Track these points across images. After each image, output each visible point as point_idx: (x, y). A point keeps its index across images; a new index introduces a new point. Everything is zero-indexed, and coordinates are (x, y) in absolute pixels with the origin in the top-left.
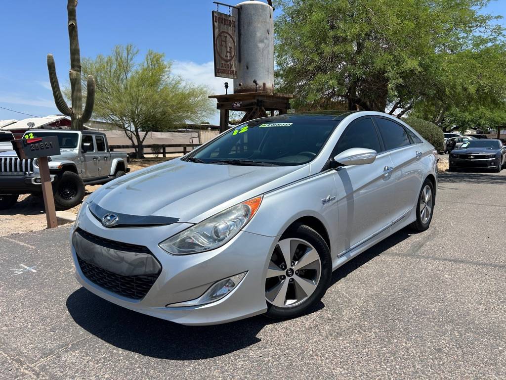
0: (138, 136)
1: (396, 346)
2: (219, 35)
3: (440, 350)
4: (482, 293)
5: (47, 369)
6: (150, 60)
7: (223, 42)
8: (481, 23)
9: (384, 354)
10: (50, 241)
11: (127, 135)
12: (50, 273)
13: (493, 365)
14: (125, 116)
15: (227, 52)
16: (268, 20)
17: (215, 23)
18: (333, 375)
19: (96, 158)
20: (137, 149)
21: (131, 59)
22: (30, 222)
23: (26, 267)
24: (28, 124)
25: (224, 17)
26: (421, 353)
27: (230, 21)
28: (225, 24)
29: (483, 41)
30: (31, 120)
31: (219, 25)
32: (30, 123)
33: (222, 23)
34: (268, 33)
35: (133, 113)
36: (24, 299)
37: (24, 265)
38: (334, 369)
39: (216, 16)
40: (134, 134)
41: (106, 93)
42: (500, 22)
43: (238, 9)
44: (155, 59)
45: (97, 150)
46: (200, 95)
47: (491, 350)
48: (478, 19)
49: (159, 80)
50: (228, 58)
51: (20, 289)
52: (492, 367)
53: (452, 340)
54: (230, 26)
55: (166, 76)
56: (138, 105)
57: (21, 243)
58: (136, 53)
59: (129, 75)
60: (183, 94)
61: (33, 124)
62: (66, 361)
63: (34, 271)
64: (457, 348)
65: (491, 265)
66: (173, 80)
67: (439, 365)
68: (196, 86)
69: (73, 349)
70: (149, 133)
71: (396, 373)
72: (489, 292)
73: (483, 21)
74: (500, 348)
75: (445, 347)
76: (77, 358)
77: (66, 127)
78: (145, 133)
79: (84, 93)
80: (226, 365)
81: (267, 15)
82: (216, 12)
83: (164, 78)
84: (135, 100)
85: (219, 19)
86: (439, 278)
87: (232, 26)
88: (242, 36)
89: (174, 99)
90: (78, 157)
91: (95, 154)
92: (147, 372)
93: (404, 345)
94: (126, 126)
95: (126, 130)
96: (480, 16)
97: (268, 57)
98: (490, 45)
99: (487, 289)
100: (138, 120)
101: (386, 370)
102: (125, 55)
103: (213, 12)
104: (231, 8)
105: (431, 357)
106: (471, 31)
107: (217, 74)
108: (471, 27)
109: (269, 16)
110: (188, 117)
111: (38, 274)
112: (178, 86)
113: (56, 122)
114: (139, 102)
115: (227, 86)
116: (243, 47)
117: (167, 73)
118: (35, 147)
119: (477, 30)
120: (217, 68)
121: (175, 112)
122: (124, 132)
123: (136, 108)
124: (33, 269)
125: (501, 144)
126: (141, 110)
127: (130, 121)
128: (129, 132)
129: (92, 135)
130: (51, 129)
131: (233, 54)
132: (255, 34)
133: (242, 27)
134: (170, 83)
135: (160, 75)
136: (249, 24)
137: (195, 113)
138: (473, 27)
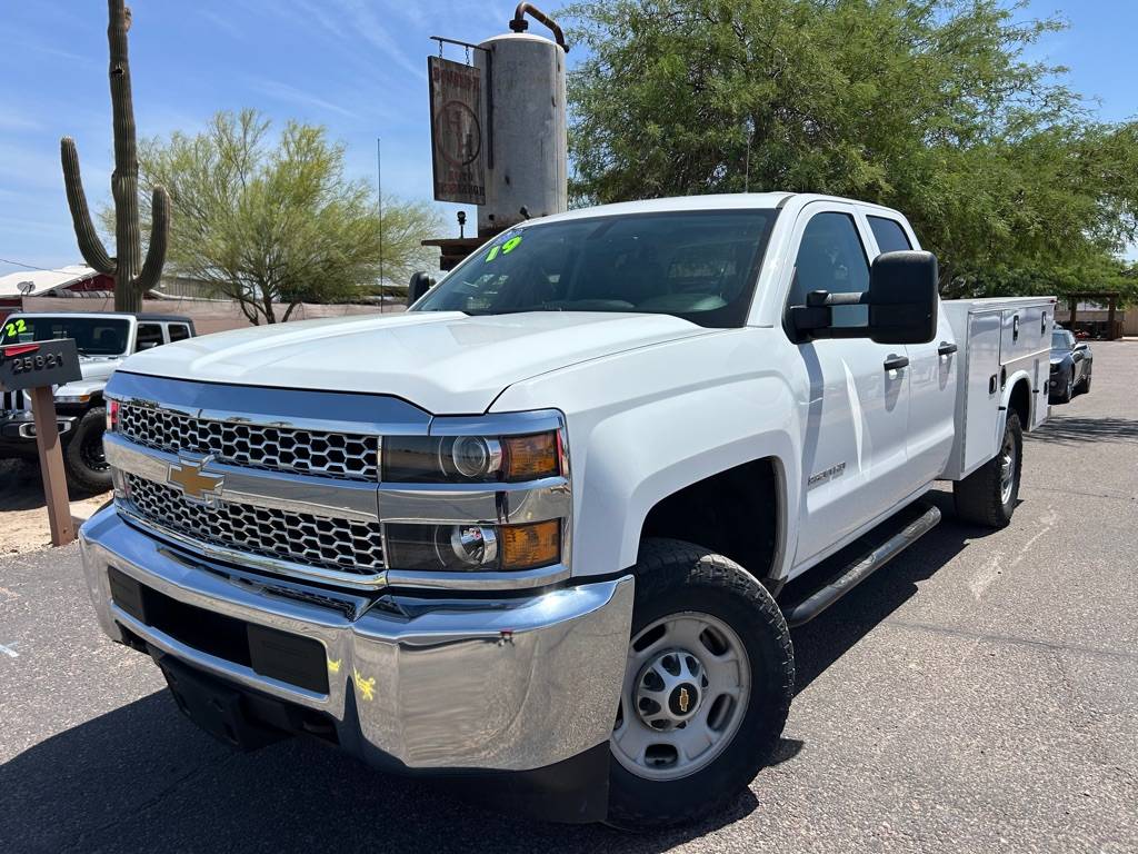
0: (270, 315)
1: (786, 835)
2: (445, 110)
4: (983, 706)
6: (293, 145)
7: (452, 126)
8: (1022, 82)
10: (53, 579)
11: (247, 314)
12: (49, 660)
14: (242, 270)
15: (461, 146)
16: (553, 76)
17: (435, 84)
21: (254, 142)
22: (15, 526)
24: (19, 286)
25: (454, 70)
27: (469, 78)
28: (456, 86)
29: (1026, 120)
30: (27, 277)
31: (443, 88)
32: (24, 283)
33: (450, 83)
34: (554, 105)
35: (259, 263)
39: (436, 69)
40: (261, 309)
41: (197, 218)
42: (1063, 80)
43: (488, 51)
44: (304, 141)
46: (411, 223)
48: (1016, 72)
49: (317, 188)
50: (464, 160)
53: (904, 821)
54: (469, 89)
55: (334, 179)
56: (270, 246)
58: (264, 128)
59: (249, 179)
60: (371, 220)
61: (31, 286)
63: (14, 654)
65: (1011, 640)
66: (350, 189)
68: (401, 204)
70: (297, 307)
72: (998, 705)
73: (1026, 77)
74: (1003, 840)
75: (888, 839)
77: (108, 292)
78: (289, 305)
79: (146, 218)
81: (550, 65)
82: (436, 59)
83: (329, 185)
84: (262, 233)
85: (442, 73)
86: (896, 672)
87: (472, 88)
88: (496, 111)
89: (352, 233)
93: (803, 832)
94: (245, 292)
95: (242, 299)
96: (1023, 66)
97: (553, 157)
98: (1043, 126)
100: (270, 278)
102: (238, 132)
103: (430, 59)
104: (471, 49)
106: (1001, 98)
107: (440, 196)
108: (1001, 90)
109: (555, 68)
110: (382, 274)
111: (22, 662)
112: (361, 203)
113: (84, 281)
114: (273, 238)
115: (462, 220)
116: (499, 134)
117: (337, 171)
118: (24, 365)
119: (1013, 97)
120: (440, 181)
121: (355, 260)
122: (239, 305)
123: (267, 252)
124: (12, 648)
125: (1072, 339)
126: (279, 257)
127: (252, 281)
128: (251, 305)
129: (161, 323)
130: (72, 297)
131: (475, 149)
132: (525, 107)
133: (495, 91)
134: (343, 198)
135: (318, 177)
136: (511, 85)
137: (399, 263)
138: (1005, 90)
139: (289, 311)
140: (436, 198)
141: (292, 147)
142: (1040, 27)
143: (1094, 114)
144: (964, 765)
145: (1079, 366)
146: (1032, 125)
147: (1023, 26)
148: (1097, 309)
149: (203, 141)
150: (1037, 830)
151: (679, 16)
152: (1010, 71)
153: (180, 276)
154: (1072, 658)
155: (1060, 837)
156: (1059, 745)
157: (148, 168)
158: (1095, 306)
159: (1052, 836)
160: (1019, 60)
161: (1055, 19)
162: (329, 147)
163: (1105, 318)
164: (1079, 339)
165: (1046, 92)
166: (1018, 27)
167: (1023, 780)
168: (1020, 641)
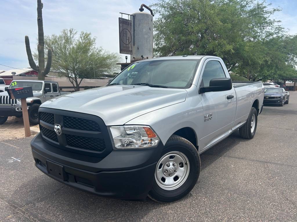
0: (76, 81)
1: (199, 200)
2: (123, 30)
3: (219, 202)
5: (28, 211)
7: (124, 35)
9: (193, 204)
11: (70, 81)
12: (28, 162)
13: (243, 210)
14: (69, 70)
15: (127, 40)
16: (150, 23)
17: (120, 24)
18: (167, 213)
19: (52, 96)
20: (76, 89)
21: (73, 37)
22: (15, 133)
23: (15, 159)
24: (12, 73)
25: (125, 21)
26: (211, 203)
27: (129, 23)
28: (126, 25)
29: (271, 34)
30: (14, 71)
31: (122, 25)
33: (124, 24)
34: (150, 30)
35: (74, 68)
36: (15, 176)
37: (14, 157)
38: (168, 211)
39: (121, 21)
40: (74, 80)
41: (58, 56)
42: (280, 24)
43: (134, 16)
44: (86, 37)
45: (53, 91)
46: (113, 58)
47: (244, 203)
49: (89, 49)
50: (127, 43)
51: (13, 170)
52: (242, 210)
53: (226, 197)
54: (129, 25)
55: (93, 47)
57: (11, 145)
58: (75, 34)
59: (71, 46)
60: (103, 57)
61: (15, 73)
62: (38, 206)
63: (19, 161)
64: (228, 201)
66: (97, 49)
67: (218, 209)
68: (111, 53)
69: (41, 201)
70: (83, 79)
71: (196, 213)
73: (270, 23)
74: (248, 202)
75: (222, 201)
76: (44, 205)
77: (35, 75)
78: (81, 79)
79: (46, 56)
80: (116, 209)
81: (149, 20)
82: (121, 18)
84: (75, 60)
85: (122, 21)
86: (228, 167)
87: (130, 25)
88: (135, 31)
89: (98, 61)
90: (42, 95)
91: (51, 93)
92: (78, 212)
93: (203, 200)
94: (70, 75)
95: (69, 77)
96: (270, 20)
97: (149, 43)
98: (275, 36)
99: (250, 173)
100: (77, 72)
101: (192, 211)
102: (69, 35)
103: (119, 18)
104: (129, 16)
105: (215, 205)
106: (264, 29)
107: (121, 52)
108: (264, 26)
109: (150, 21)
110: (105, 71)
111: (22, 162)
112: (100, 53)
113: (28, 72)
114: (77, 62)
115: (126, 59)
116: (136, 37)
117: (94, 44)
118: (19, 93)
119: (267, 28)
120: (121, 48)
121: (98, 67)
122: (68, 79)
123: (76, 65)
124: (19, 159)
125: (284, 90)
126: (79, 66)
127: (72, 73)
128: (71, 79)
129: (50, 83)
130: (26, 76)
131: (130, 41)
132: (143, 30)
133: (135, 26)
134: (95, 51)
135: (89, 46)
136: (139, 25)
137: (110, 68)
138: (265, 26)
139: (81, 80)
140: (120, 53)
141: (83, 38)
142: (275, 10)
143: (288, 32)
144: (241, 186)
145: (286, 97)
146: (272, 35)
147: (270, 10)
148: (291, 83)
149: (61, 37)
150: (256, 200)
151: (182, 7)
152: (266, 22)
153: (54, 71)
154: (270, 165)
155: (261, 201)
156: (264, 183)
157: (47, 43)
158: (290, 82)
159: (260, 201)
160: (269, 18)
161: (279, 8)
162: (92, 38)
163: (293, 85)
164: (286, 90)
165: (276, 27)
166: (269, 10)
167: (254, 190)
168: (259, 161)
